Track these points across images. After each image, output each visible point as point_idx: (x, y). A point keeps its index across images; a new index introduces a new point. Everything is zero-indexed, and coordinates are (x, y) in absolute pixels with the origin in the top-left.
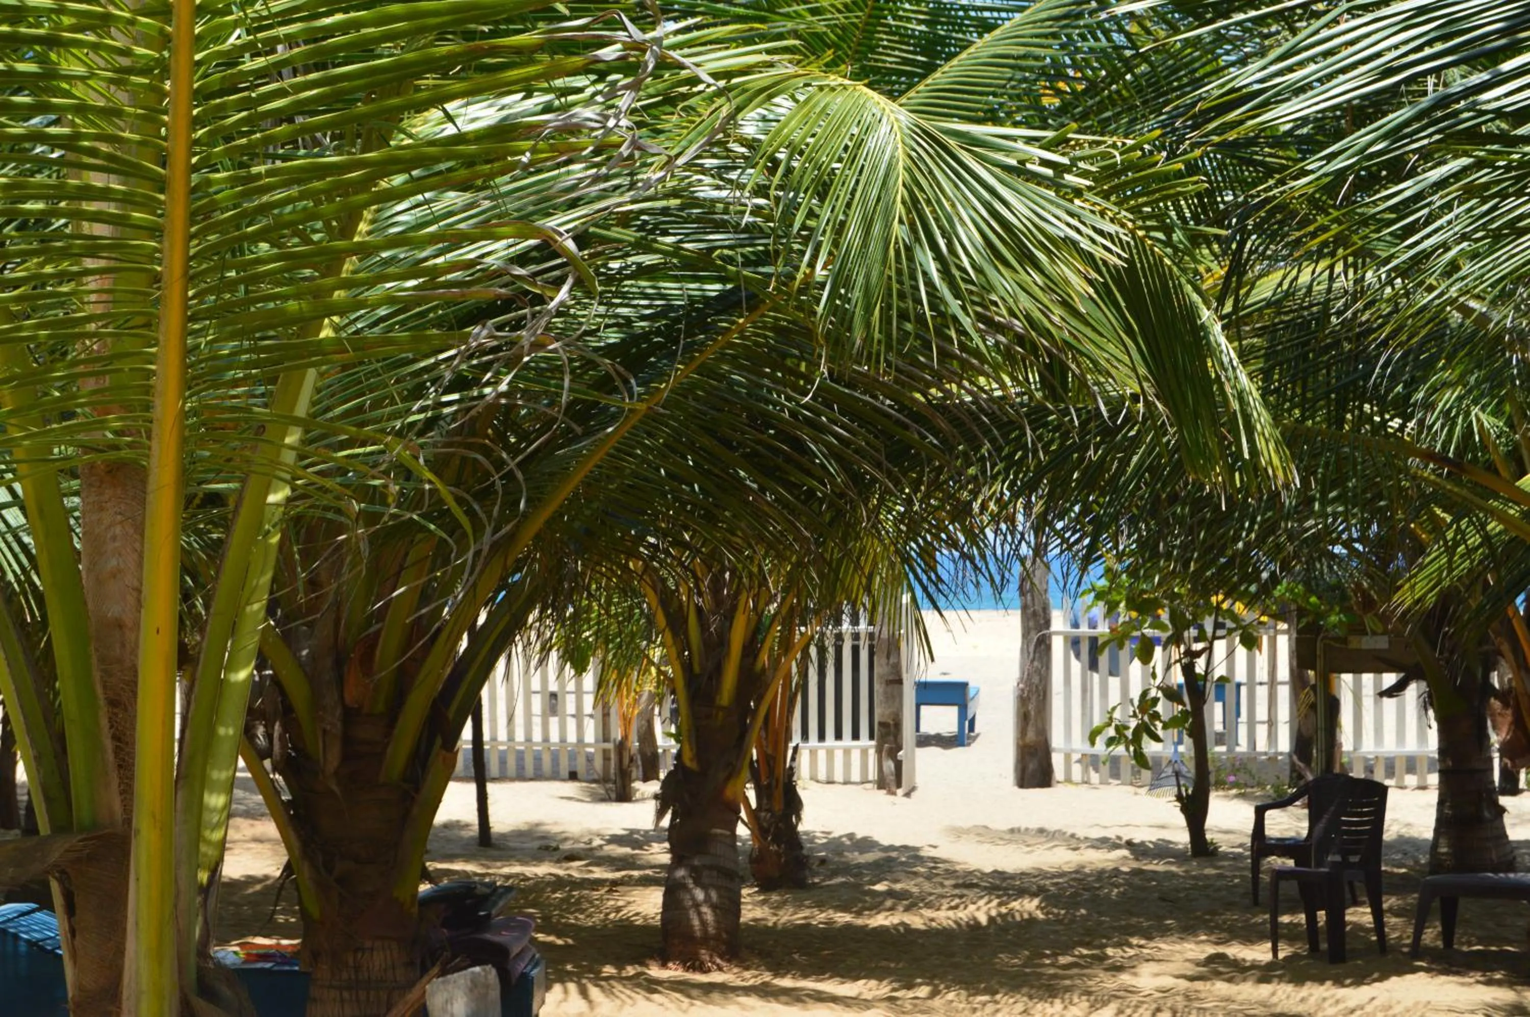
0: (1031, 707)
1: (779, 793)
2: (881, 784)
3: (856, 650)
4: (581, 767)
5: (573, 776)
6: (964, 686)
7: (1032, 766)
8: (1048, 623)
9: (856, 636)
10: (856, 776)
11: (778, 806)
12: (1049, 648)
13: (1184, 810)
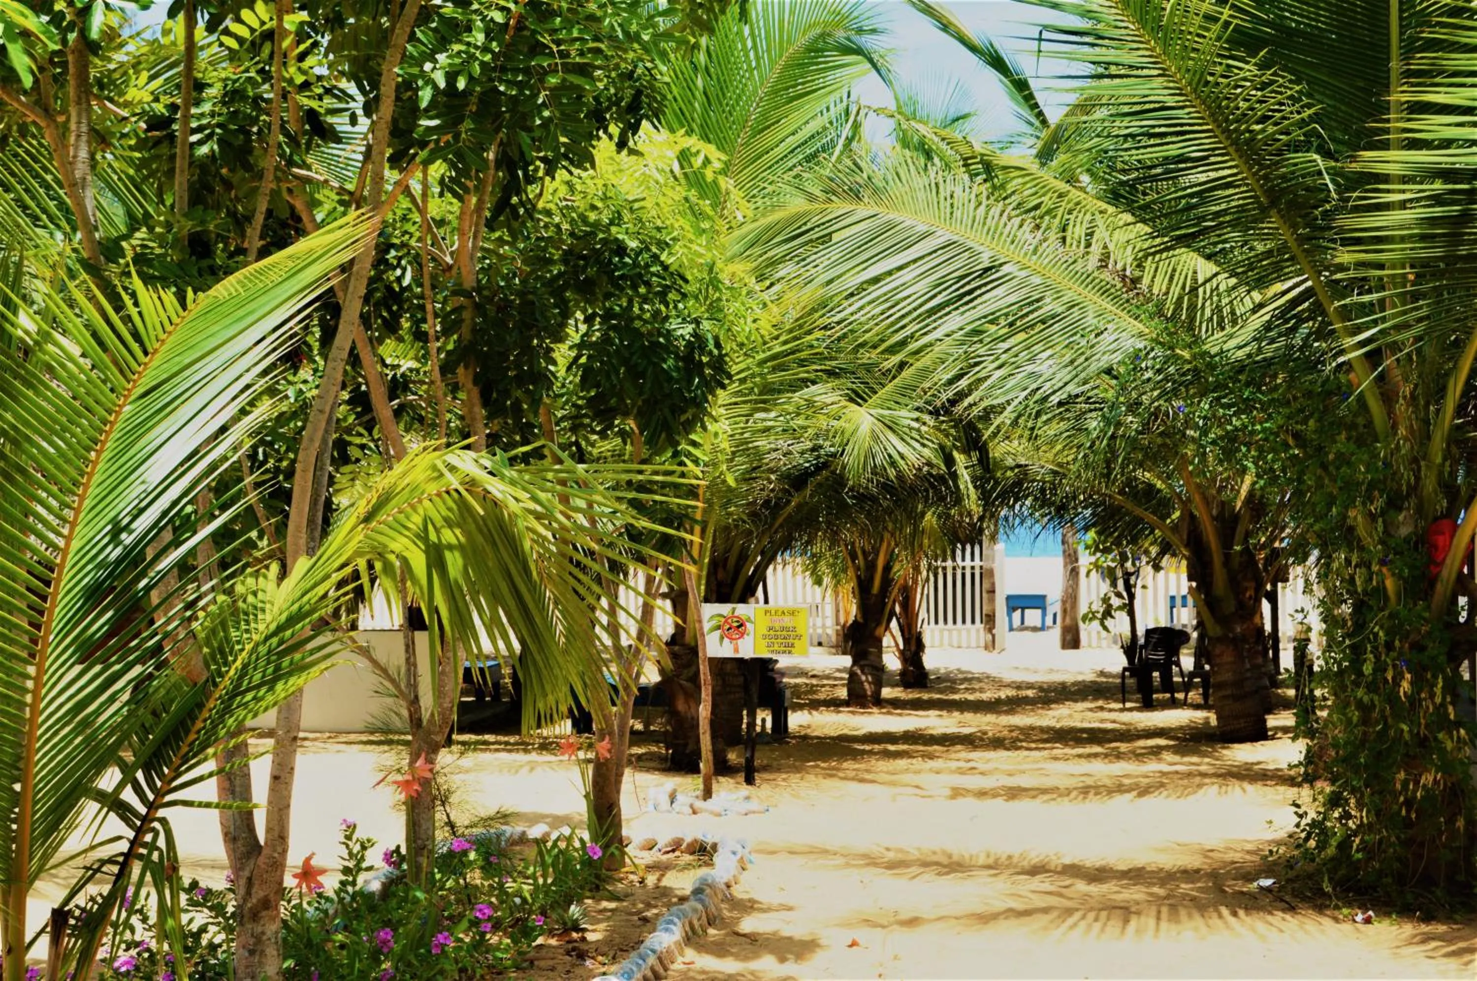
0: (1068, 606)
1: (913, 642)
2: (986, 648)
3: (973, 575)
4: (824, 640)
5: (820, 644)
6: (1043, 598)
7: (1069, 637)
8: (1077, 560)
9: (973, 568)
10: (974, 644)
11: (913, 648)
12: (1077, 574)
13: (1125, 653)
